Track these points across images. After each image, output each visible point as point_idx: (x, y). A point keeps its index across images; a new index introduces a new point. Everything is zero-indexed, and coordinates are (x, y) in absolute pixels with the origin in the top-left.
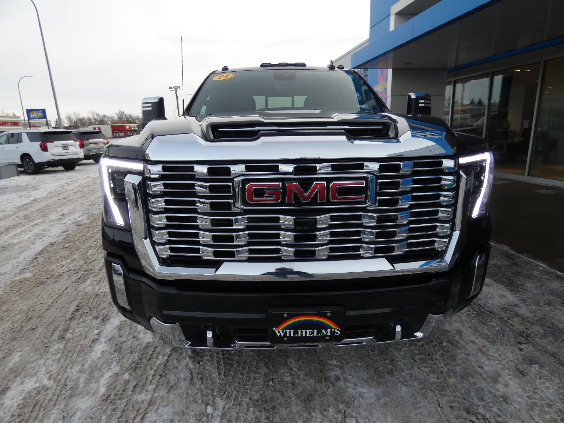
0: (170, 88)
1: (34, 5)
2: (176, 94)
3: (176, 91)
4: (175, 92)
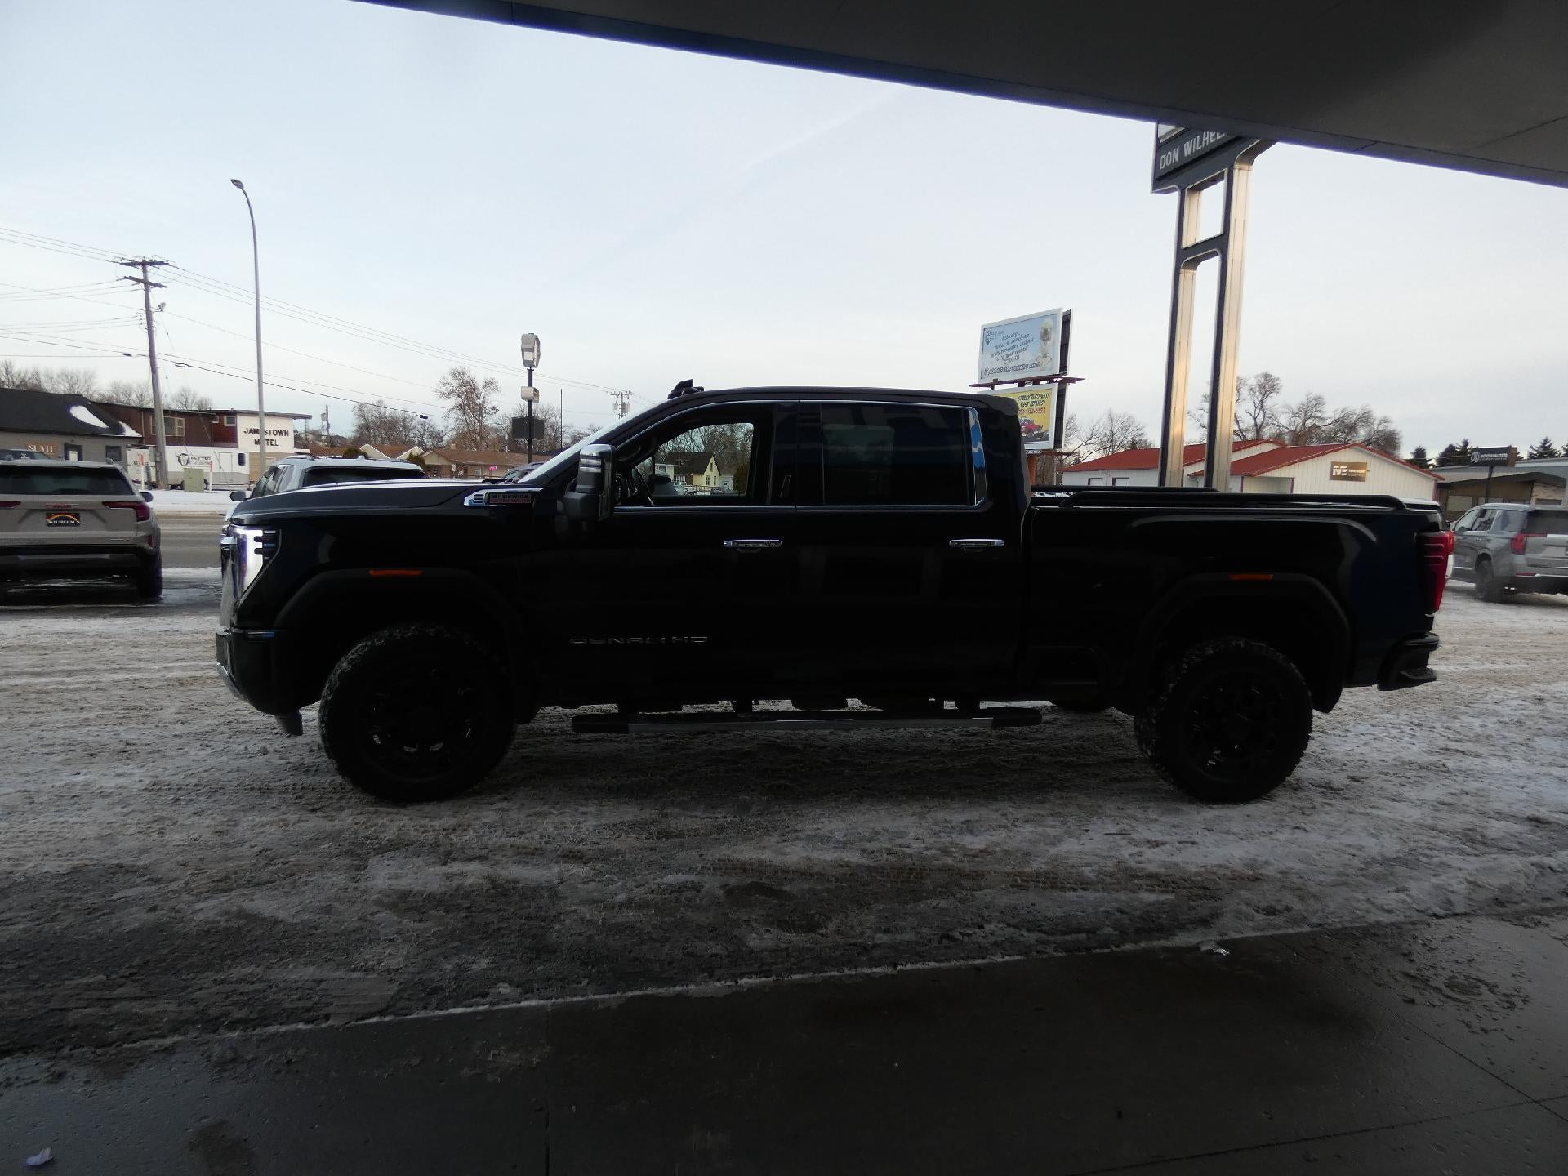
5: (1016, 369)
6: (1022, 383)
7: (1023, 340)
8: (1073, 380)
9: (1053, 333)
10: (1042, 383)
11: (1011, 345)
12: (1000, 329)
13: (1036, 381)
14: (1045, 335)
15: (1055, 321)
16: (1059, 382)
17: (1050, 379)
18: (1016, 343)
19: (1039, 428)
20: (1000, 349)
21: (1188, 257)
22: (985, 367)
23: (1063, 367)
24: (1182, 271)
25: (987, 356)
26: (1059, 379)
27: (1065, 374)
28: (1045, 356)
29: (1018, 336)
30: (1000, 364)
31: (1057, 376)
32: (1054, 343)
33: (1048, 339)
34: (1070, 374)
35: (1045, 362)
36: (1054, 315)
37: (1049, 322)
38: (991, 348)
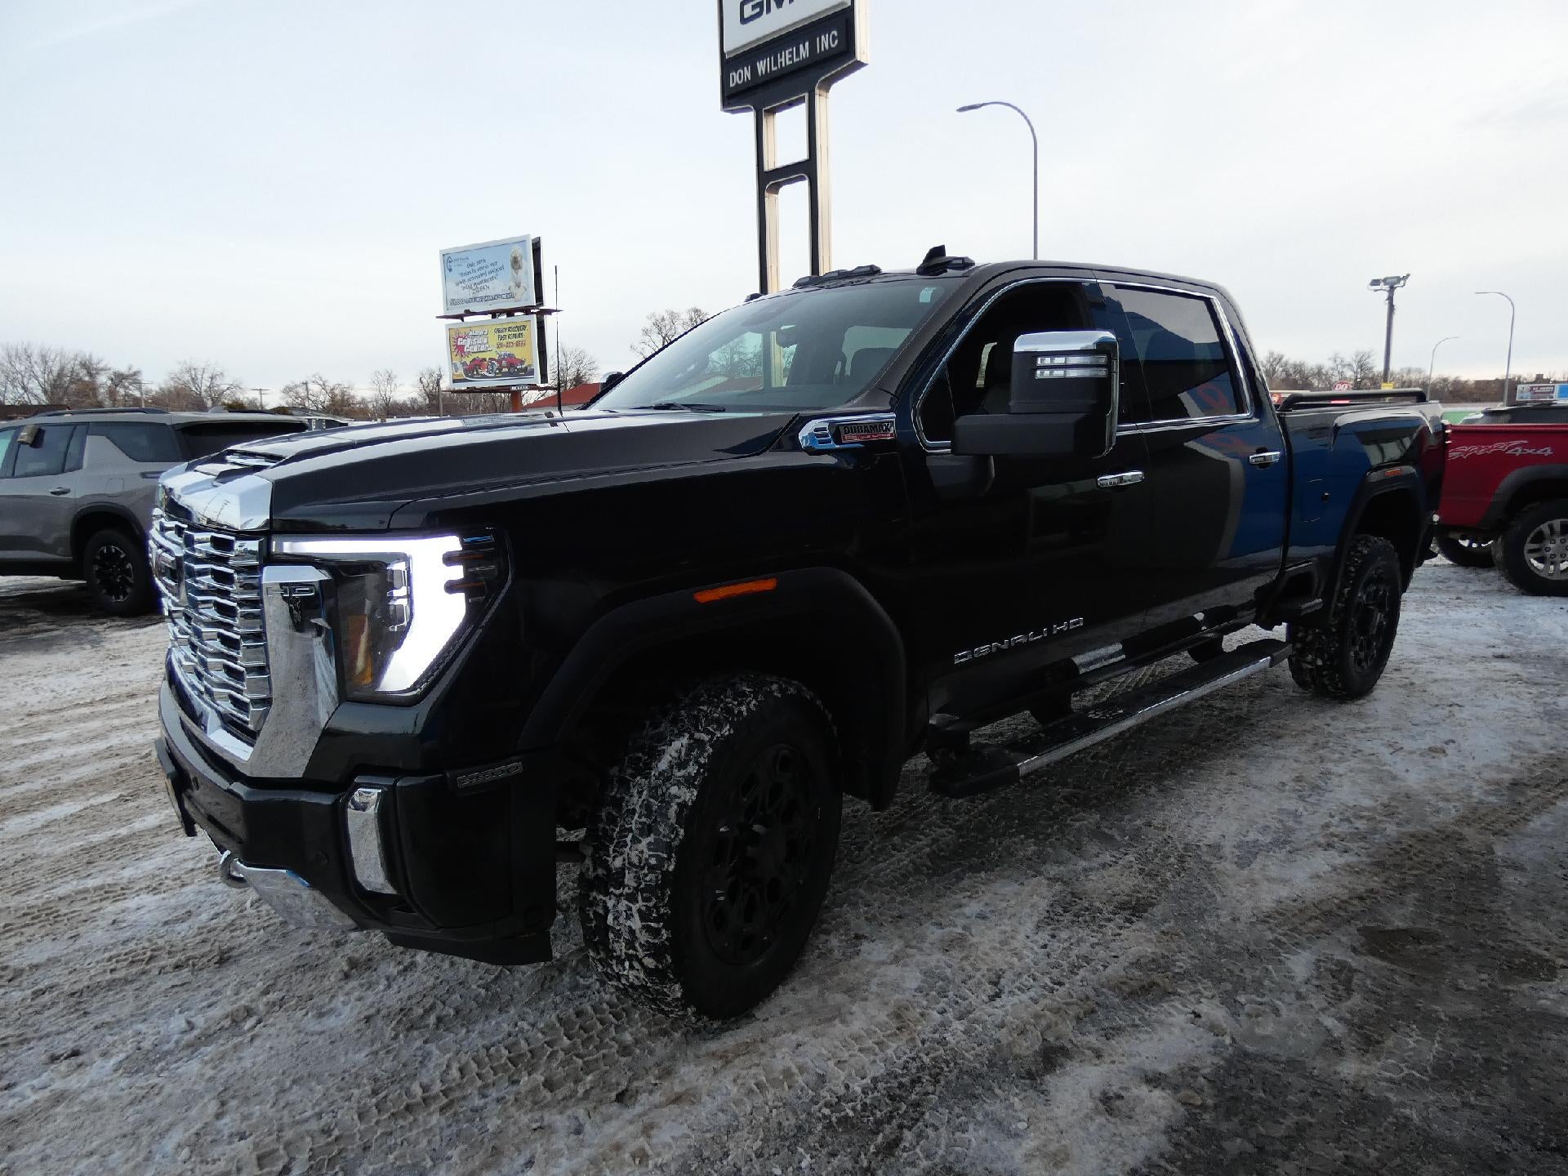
0: (1375, 282)
1: (1023, 114)
2: (1390, 299)
3: (1392, 289)
4: (1386, 295)
5: (486, 299)
6: (494, 314)
7: (491, 268)
8: (549, 312)
9: (523, 261)
10: (516, 314)
11: (478, 273)
12: (463, 255)
13: (510, 313)
14: (516, 263)
15: (525, 248)
16: (537, 313)
17: (526, 310)
18: (483, 271)
19: (522, 362)
20: (466, 278)
21: (769, 180)
22: (450, 298)
23: (539, 298)
24: (766, 194)
25: (452, 285)
26: (536, 311)
27: (542, 304)
28: (518, 285)
29: (483, 264)
30: (467, 294)
31: (533, 307)
32: (526, 273)
33: (520, 268)
34: (546, 307)
35: (518, 292)
36: (522, 242)
37: (517, 250)
38: (455, 276)
